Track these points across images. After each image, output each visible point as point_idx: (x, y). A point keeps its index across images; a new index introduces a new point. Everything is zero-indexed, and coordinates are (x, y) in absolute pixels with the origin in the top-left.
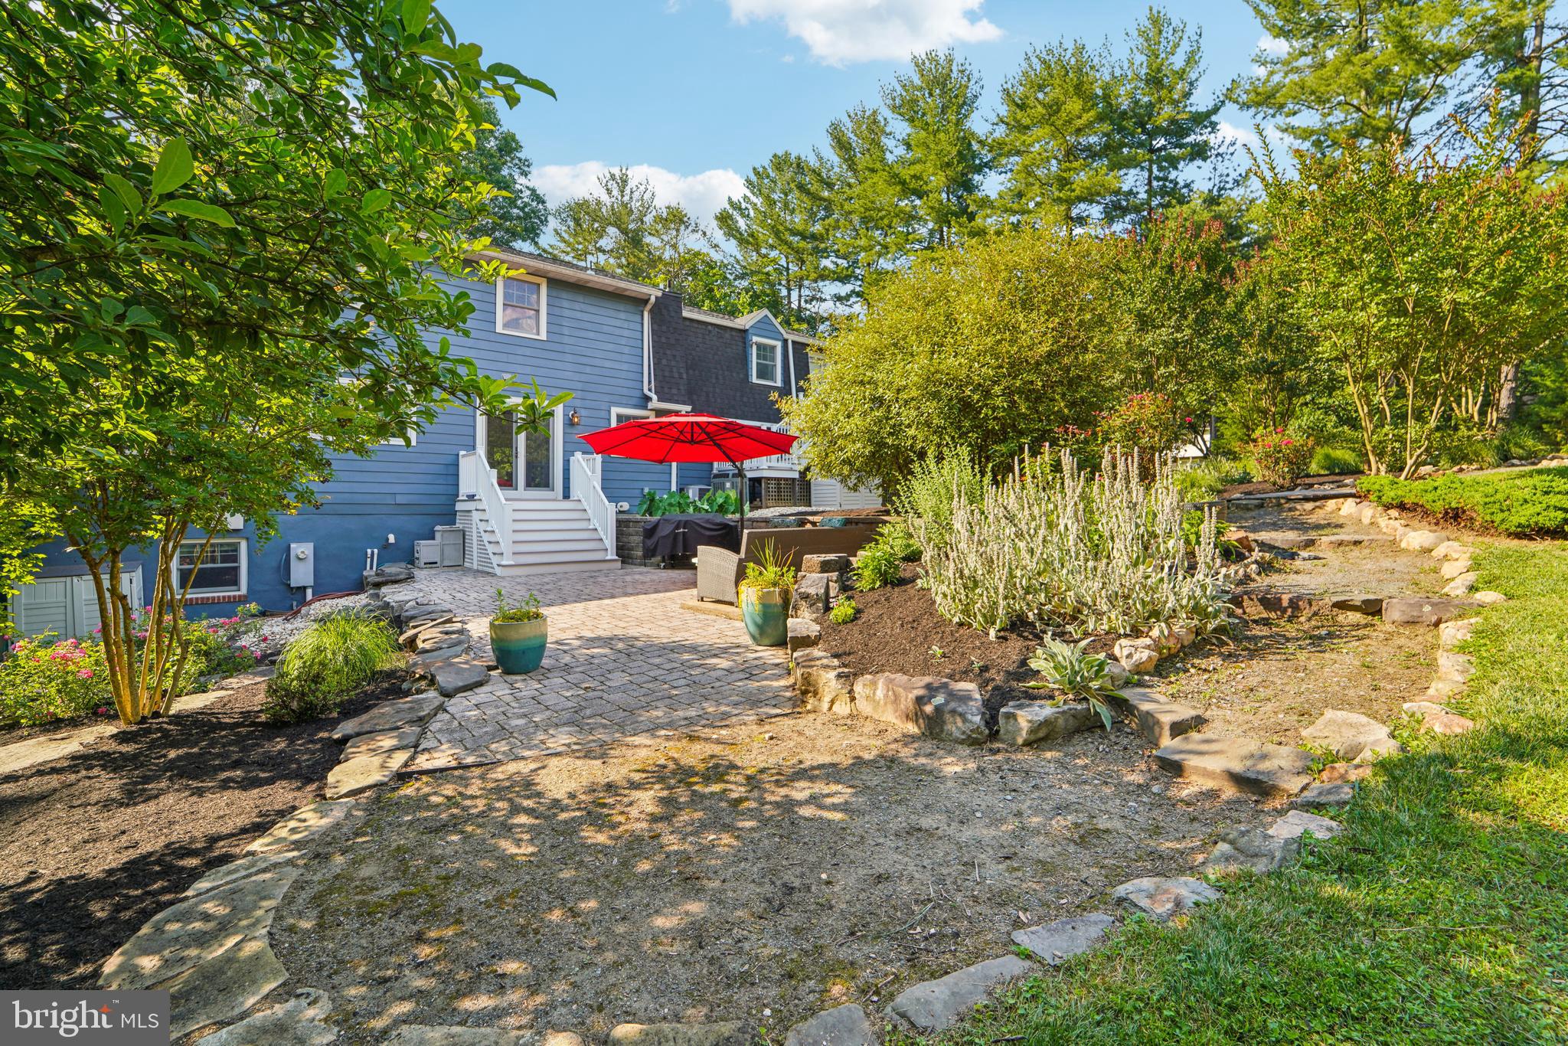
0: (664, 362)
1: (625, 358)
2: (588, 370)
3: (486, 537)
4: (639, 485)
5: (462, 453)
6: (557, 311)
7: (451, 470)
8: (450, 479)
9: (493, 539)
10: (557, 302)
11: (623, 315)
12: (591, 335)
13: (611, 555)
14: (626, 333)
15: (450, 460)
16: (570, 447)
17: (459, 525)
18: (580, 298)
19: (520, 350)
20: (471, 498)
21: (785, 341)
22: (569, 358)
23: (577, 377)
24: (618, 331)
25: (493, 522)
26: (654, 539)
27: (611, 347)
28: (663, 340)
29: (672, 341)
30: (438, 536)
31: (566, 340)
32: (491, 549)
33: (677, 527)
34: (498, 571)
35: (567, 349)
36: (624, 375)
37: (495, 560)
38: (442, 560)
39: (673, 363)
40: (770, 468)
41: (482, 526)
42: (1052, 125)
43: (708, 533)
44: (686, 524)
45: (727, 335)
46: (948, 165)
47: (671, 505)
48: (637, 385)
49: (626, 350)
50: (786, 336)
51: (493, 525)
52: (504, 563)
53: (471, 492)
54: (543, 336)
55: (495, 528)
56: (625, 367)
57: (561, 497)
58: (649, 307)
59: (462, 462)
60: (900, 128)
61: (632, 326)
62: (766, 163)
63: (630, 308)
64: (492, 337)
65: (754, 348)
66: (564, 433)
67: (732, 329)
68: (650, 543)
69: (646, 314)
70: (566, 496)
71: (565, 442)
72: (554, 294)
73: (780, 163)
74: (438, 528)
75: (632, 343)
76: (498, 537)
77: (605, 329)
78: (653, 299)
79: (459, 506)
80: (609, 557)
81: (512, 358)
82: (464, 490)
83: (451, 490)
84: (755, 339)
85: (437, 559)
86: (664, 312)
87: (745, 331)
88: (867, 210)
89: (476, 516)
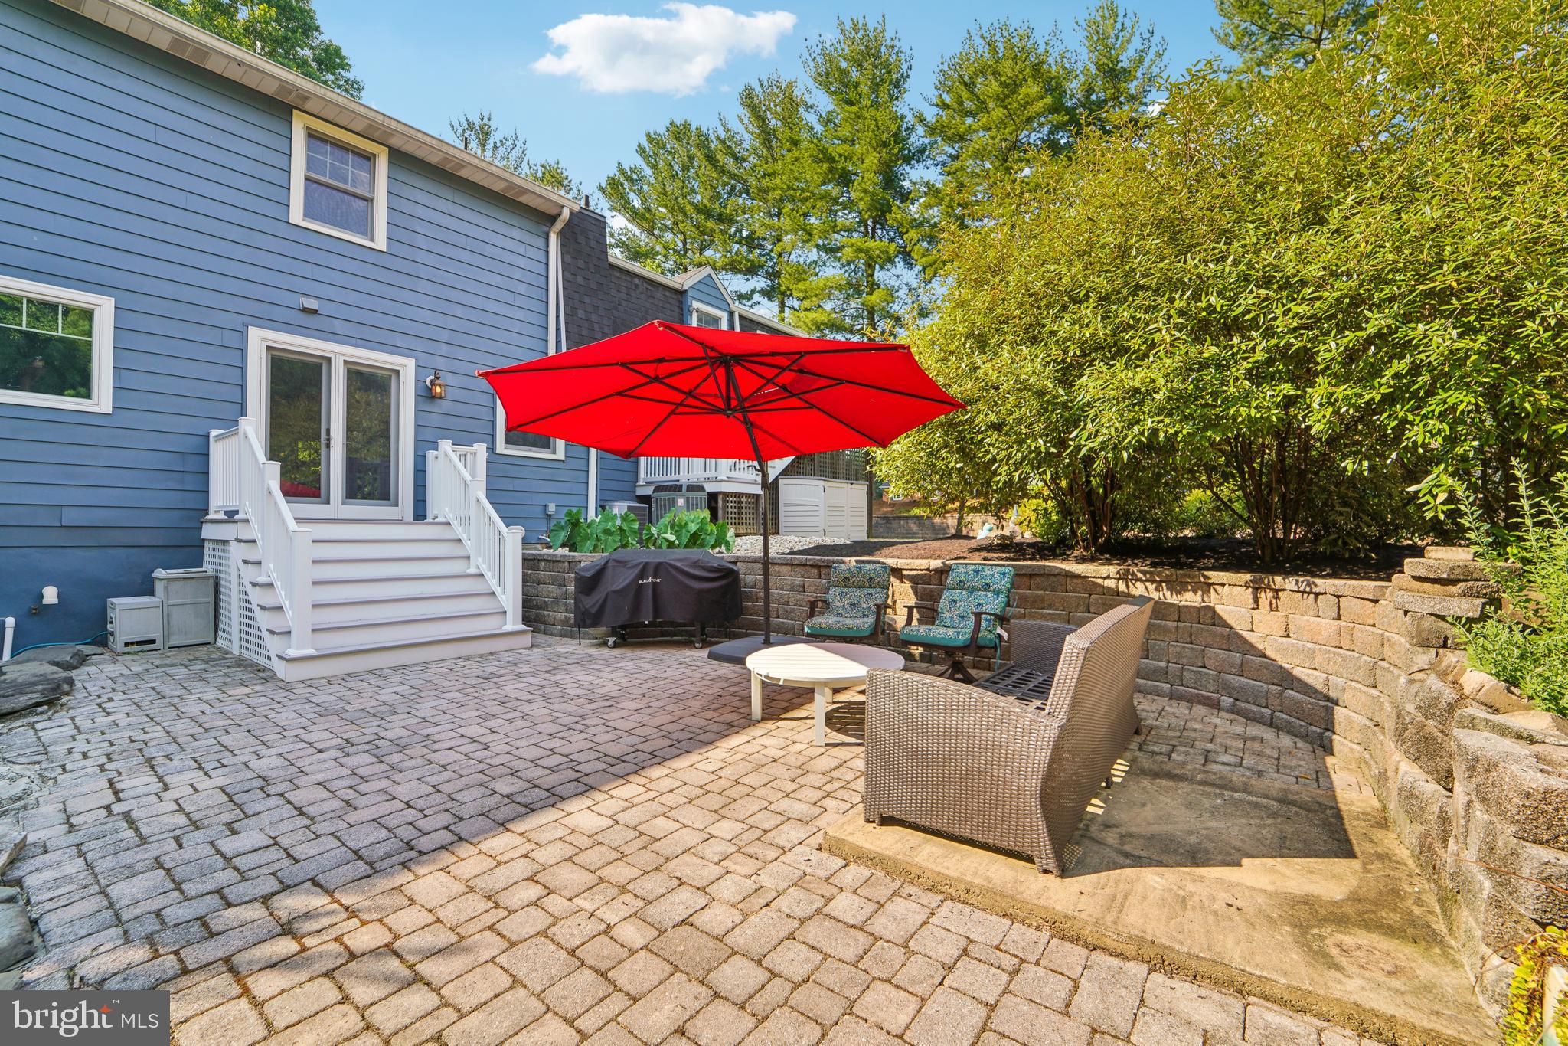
0: (581, 313)
1: (520, 301)
2: (459, 311)
3: (256, 596)
4: (540, 499)
5: (214, 432)
6: (406, 206)
7: (192, 464)
8: (191, 482)
9: (268, 602)
10: (407, 192)
11: (516, 233)
12: (465, 256)
13: (513, 622)
14: (522, 262)
15: (190, 444)
16: (428, 435)
17: (208, 568)
18: (447, 193)
19: (335, 261)
20: (231, 515)
21: (731, 314)
22: (428, 288)
23: (439, 320)
24: (508, 257)
25: (270, 566)
26: (598, 596)
27: (497, 280)
28: (580, 280)
29: (593, 285)
30: (159, 587)
31: (421, 257)
32: (265, 621)
33: (642, 575)
34: (280, 669)
35: (423, 272)
36: (517, 327)
37: (273, 645)
38: (166, 636)
39: (594, 317)
40: (730, 480)
41: (249, 574)
42: (1005, 108)
43: (698, 585)
44: (658, 569)
45: (659, 295)
46: (885, 144)
47: (607, 532)
48: (538, 345)
49: (522, 288)
50: (733, 308)
51: (271, 571)
52: (292, 653)
53: (231, 504)
54: (380, 242)
55: (275, 578)
56: (520, 315)
57: (409, 514)
58: (559, 225)
59: (215, 449)
60: (825, 102)
61: (531, 253)
62: (662, 131)
63: (529, 225)
64: (282, 230)
65: (695, 316)
66: (417, 411)
67: (666, 287)
68: (591, 602)
69: (553, 238)
70: (420, 515)
71: (417, 426)
72: (402, 176)
73: (680, 132)
74: (159, 573)
75: (531, 278)
76: (281, 596)
77: (489, 250)
78: (566, 213)
79: (208, 532)
80: (509, 627)
81: (320, 273)
82: (219, 500)
83: (192, 501)
84: (696, 304)
85: (157, 635)
86: (581, 239)
87: (682, 293)
88: (789, 188)
89: (237, 552)
